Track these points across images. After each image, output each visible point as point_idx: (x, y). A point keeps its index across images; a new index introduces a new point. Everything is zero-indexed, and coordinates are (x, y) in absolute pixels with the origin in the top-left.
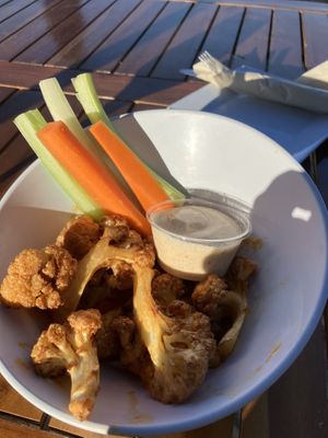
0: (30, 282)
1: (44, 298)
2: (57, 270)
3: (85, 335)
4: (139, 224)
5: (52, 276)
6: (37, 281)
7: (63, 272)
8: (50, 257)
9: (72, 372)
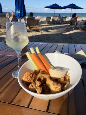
0: (28, 77)
1: (30, 80)
2: (33, 76)
3: (38, 85)
4: (46, 72)
5: (32, 76)
6: (29, 77)
7: (34, 76)
8: (32, 73)
9: (36, 89)
